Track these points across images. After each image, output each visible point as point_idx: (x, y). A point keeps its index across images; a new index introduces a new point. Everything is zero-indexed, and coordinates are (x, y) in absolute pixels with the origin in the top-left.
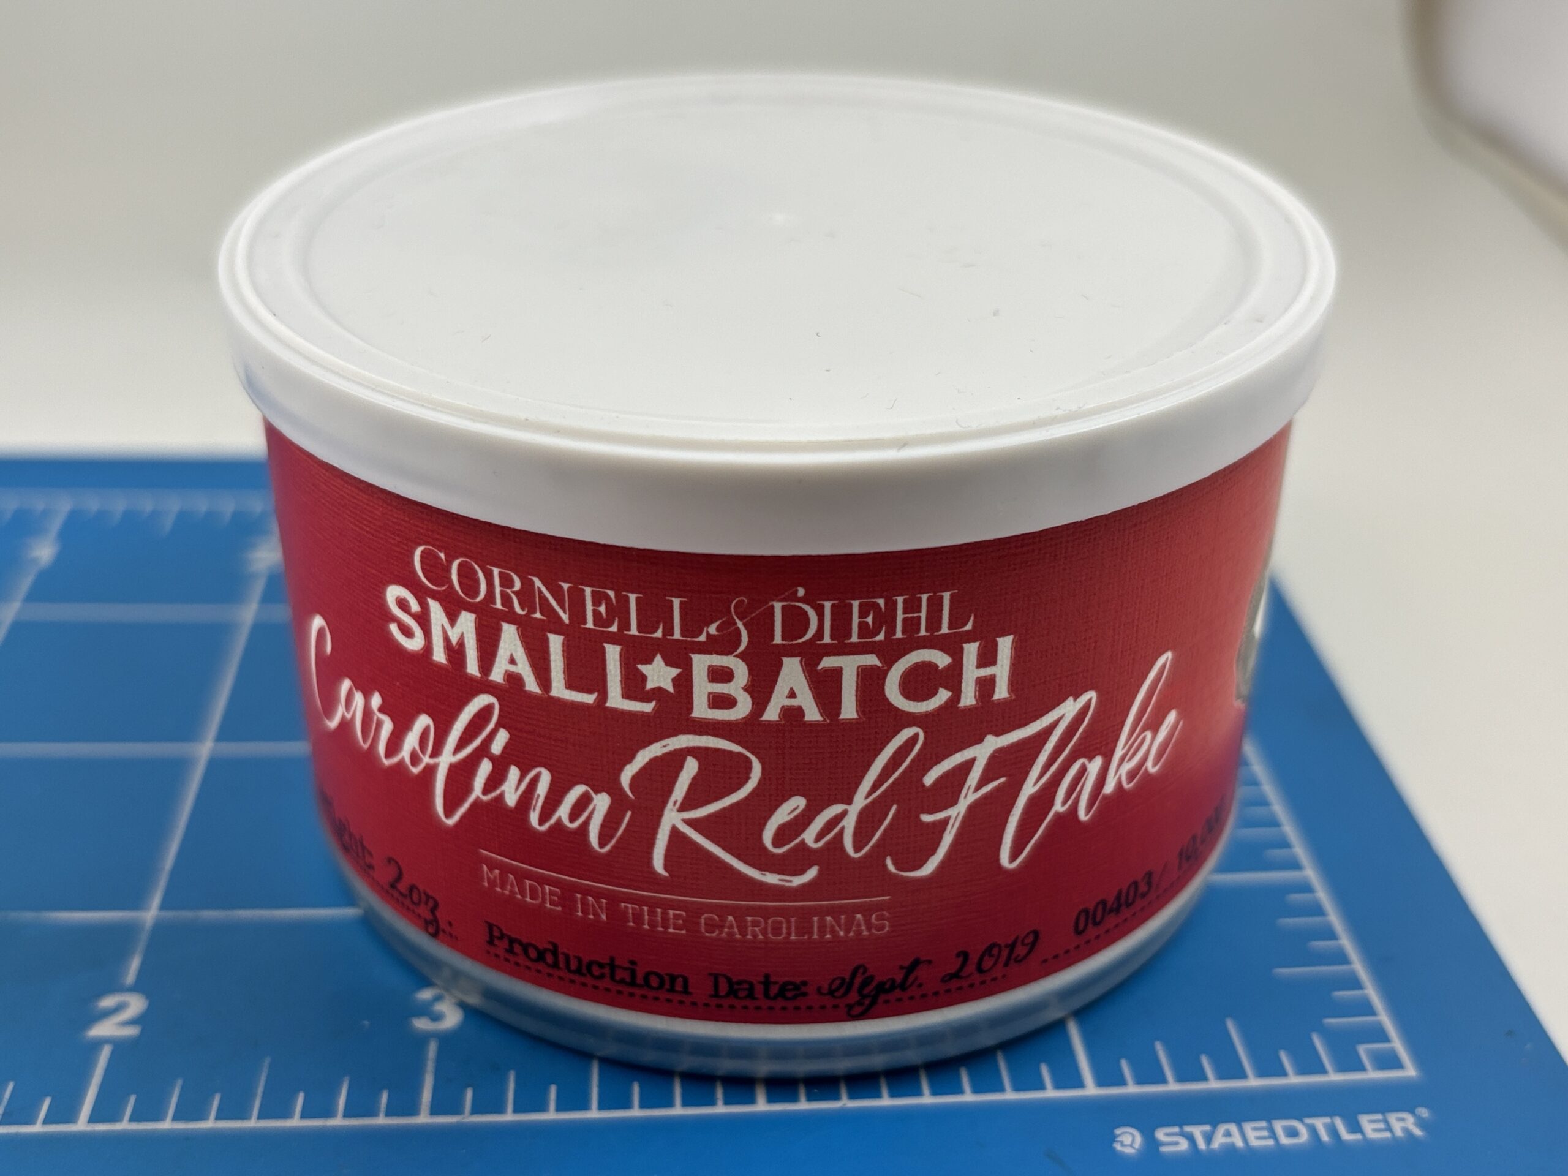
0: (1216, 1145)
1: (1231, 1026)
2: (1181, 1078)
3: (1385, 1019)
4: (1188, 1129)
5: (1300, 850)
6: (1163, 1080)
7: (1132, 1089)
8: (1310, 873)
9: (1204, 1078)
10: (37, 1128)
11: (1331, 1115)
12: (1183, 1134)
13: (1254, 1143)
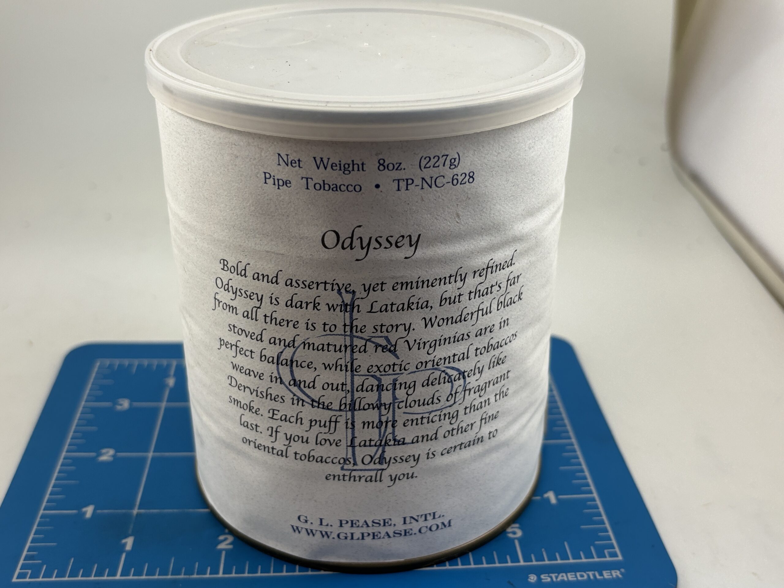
0: (559, 579)
1: (566, 544)
2: (549, 560)
3: (614, 542)
4: (551, 575)
5: (593, 488)
6: (544, 560)
7: (535, 563)
8: (595, 495)
9: (556, 560)
10: (208, 576)
11: (594, 571)
12: (548, 576)
13: (570, 579)
